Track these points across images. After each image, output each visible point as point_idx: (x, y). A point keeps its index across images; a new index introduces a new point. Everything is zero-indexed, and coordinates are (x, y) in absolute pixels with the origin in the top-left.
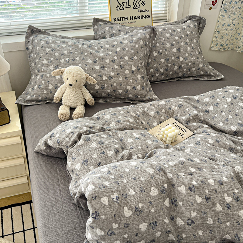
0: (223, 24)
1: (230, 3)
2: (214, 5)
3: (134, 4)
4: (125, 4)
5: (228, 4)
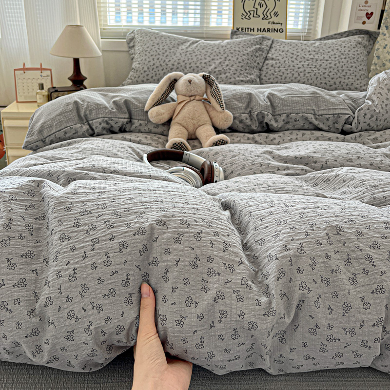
0: (384, 45)
2: (369, 18)
3: (265, 13)
4: (252, 13)
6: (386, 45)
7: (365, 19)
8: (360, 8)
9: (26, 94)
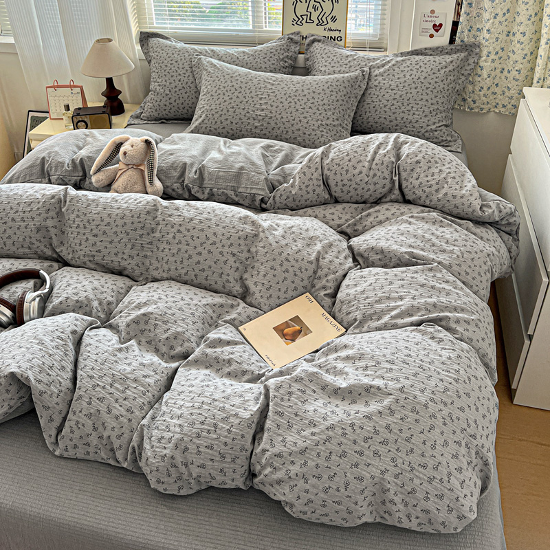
1: (470, 31)
2: (437, 31)
3: (320, 18)
4: (305, 17)
5: (466, 32)
7: (433, 31)
8: (425, 19)
9: (58, 111)
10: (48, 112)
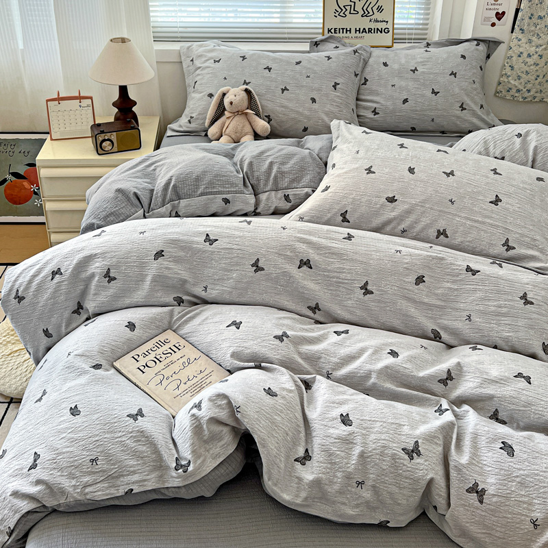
0: (519, 53)
1: (530, 18)
2: (499, 19)
3: (365, 8)
4: (348, 8)
5: (527, 20)
6: (521, 53)
7: (495, 20)
8: (488, 7)
9: (62, 129)
10: (48, 133)
